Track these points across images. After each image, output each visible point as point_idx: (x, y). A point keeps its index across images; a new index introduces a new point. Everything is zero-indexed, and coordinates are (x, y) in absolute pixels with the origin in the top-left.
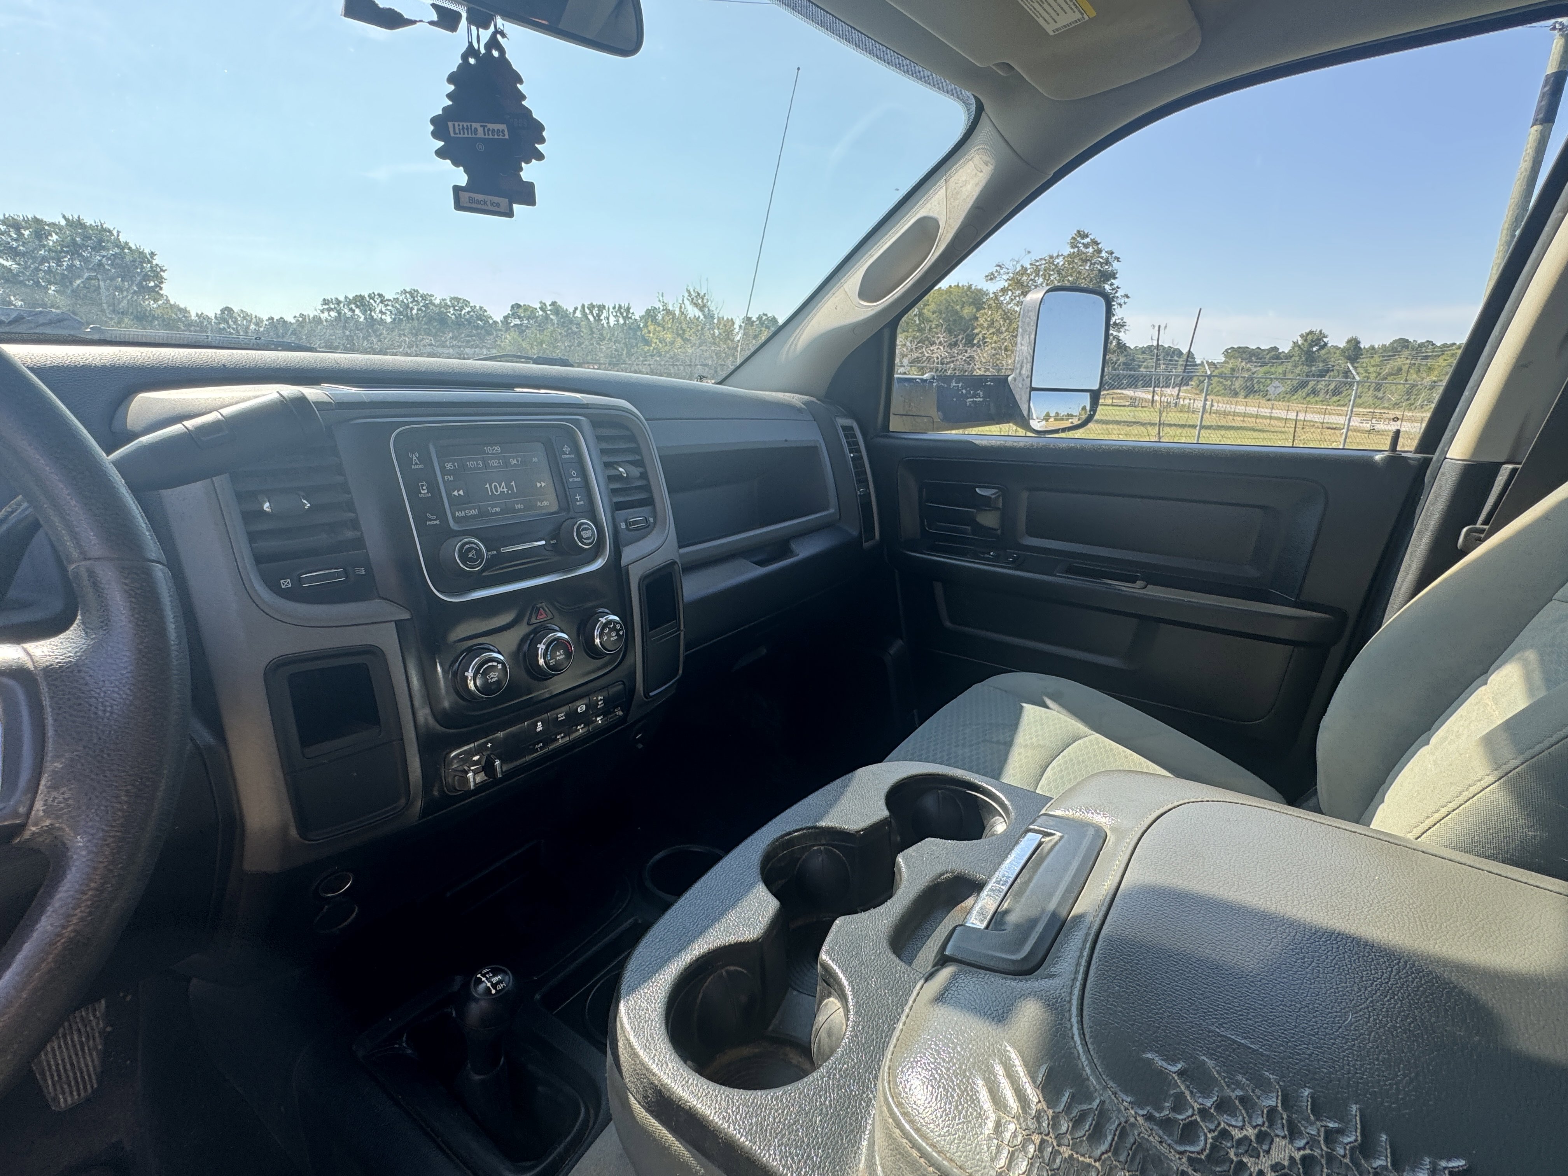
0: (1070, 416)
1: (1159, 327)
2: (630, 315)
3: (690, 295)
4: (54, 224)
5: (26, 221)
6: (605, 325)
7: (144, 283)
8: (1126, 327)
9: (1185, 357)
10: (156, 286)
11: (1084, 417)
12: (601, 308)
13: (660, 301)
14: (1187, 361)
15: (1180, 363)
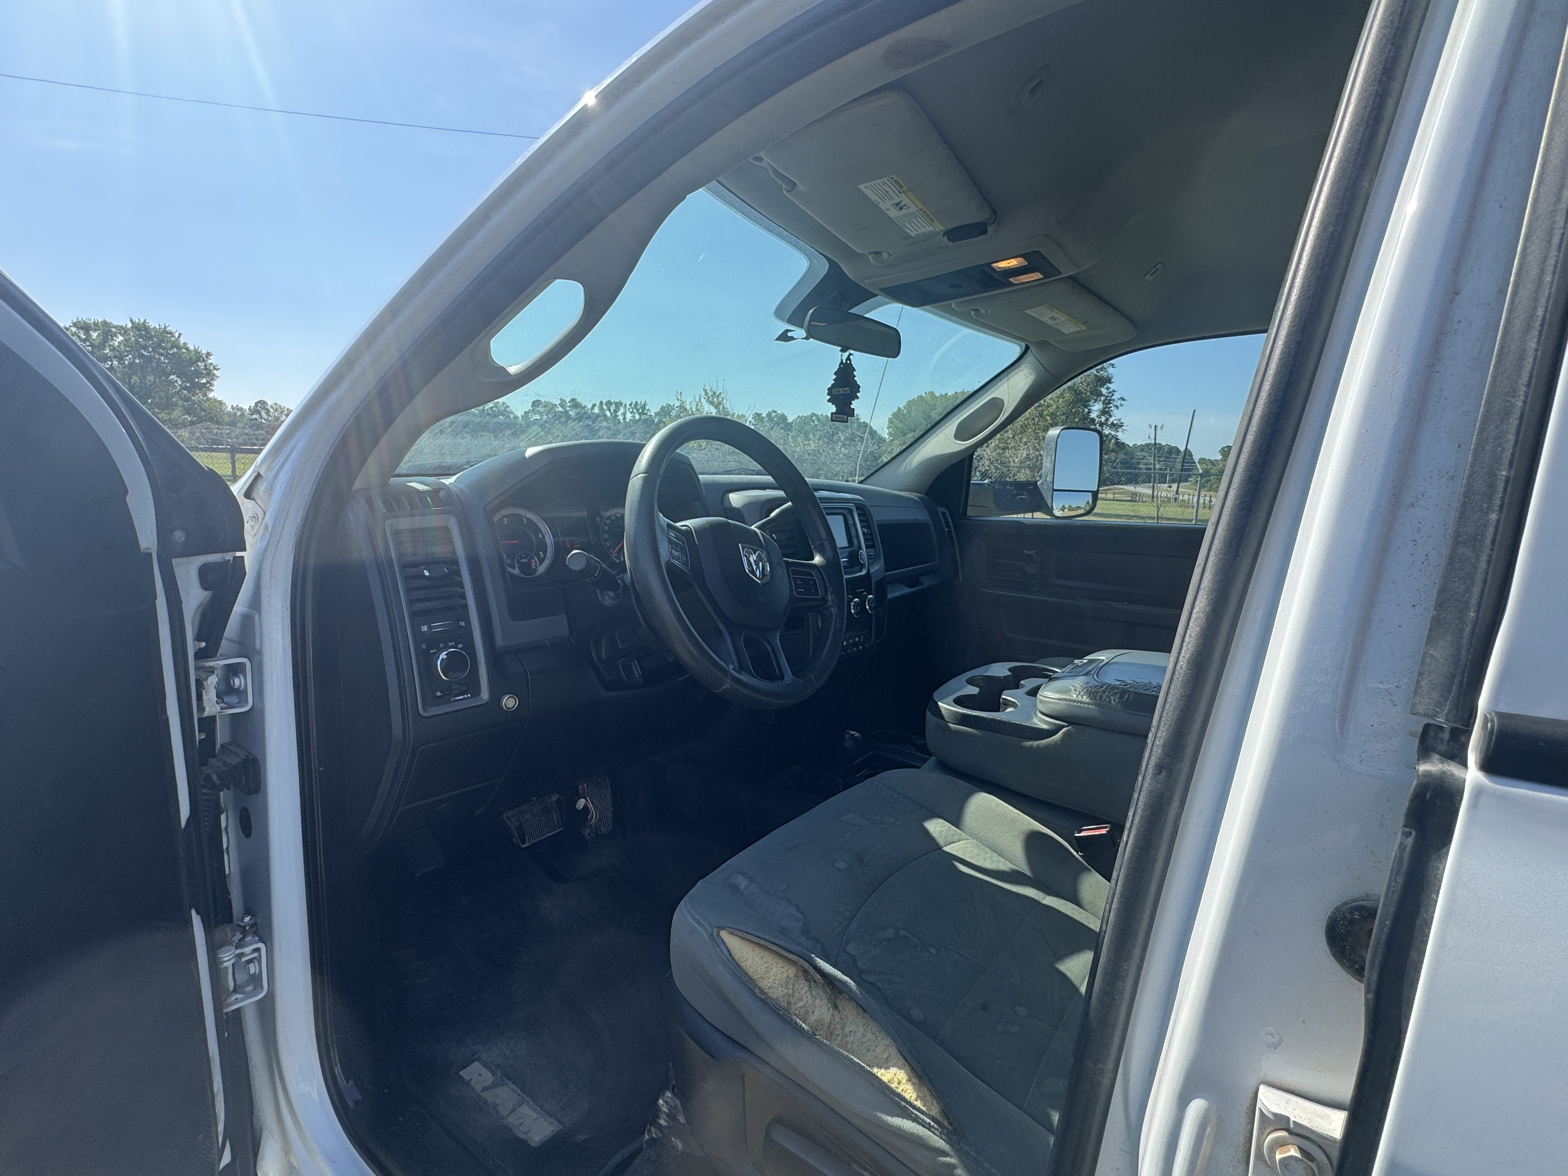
0: (1079, 508)
1: (1156, 426)
2: (646, 412)
3: (706, 394)
4: (121, 327)
5: (96, 324)
6: (622, 420)
7: (197, 380)
8: (1124, 428)
9: (1183, 454)
10: (208, 382)
11: (1088, 508)
12: (618, 405)
13: (678, 399)
14: (1184, 458)
15: (1178, 460)
